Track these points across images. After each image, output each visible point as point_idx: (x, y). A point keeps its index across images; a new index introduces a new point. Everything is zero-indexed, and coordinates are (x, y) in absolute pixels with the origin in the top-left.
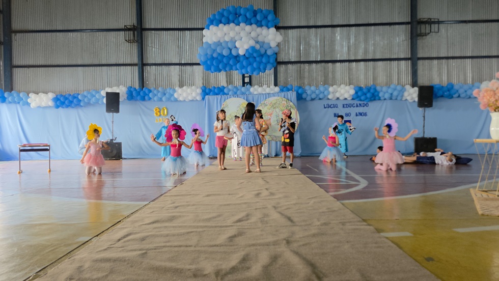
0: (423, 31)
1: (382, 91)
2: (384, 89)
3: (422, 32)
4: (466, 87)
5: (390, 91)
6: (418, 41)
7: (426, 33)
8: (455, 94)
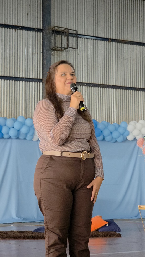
0: (58, 44)
1: (5, 125)
2: (9, 122)
3: (56, 46)
4: (111, 128)
5: (17, 126)
6: (52, 57)
7: (61, 48)
8: (99, 136)
